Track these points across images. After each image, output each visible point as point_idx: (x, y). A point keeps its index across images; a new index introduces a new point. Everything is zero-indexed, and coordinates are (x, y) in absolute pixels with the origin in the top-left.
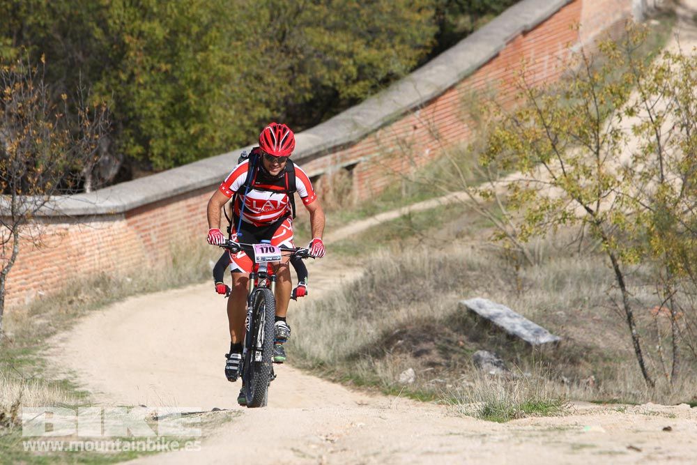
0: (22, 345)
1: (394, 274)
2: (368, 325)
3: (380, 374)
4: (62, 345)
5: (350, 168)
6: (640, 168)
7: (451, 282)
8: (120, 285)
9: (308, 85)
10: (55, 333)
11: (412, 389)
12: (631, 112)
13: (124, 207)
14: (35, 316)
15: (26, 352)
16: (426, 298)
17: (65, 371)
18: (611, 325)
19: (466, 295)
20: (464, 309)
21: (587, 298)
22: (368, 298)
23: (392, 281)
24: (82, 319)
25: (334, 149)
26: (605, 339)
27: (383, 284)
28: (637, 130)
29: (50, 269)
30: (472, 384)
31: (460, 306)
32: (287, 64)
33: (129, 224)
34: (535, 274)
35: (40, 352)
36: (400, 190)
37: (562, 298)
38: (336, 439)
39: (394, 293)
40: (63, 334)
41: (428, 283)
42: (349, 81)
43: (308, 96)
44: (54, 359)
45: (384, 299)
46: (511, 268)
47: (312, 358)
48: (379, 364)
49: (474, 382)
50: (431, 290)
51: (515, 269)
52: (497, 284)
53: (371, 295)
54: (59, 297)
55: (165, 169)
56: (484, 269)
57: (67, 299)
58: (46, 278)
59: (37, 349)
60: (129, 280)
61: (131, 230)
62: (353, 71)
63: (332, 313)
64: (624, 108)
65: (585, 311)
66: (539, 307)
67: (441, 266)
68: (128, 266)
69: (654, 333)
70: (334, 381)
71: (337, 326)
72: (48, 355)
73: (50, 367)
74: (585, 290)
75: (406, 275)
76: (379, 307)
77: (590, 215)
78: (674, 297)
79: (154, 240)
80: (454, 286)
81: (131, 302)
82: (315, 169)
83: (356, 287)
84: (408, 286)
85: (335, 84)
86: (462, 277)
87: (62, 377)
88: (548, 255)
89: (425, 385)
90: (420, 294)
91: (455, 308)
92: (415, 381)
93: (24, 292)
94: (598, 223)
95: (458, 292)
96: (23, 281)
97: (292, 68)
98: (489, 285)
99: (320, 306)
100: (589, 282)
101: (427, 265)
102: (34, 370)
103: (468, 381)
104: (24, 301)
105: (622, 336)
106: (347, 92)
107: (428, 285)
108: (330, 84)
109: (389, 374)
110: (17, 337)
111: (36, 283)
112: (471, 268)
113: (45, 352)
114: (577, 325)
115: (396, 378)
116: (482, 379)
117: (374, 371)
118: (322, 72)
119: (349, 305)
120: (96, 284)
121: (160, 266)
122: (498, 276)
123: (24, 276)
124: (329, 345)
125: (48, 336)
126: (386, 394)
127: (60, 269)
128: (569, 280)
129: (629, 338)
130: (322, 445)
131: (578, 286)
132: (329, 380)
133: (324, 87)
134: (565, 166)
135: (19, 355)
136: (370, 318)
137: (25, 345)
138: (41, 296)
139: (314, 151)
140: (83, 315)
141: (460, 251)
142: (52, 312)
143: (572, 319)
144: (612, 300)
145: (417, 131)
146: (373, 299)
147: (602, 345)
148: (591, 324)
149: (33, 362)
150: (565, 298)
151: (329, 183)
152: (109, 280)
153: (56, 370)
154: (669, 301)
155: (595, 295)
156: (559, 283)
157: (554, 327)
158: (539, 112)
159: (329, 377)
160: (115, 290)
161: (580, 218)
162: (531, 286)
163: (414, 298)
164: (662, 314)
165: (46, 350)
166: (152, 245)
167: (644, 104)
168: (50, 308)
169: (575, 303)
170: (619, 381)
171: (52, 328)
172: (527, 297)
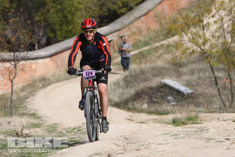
0: (19, 101)
1: (138, 72)
2: (131, 90)
3: (136, 106)
4: (32, 101)
5: (122, 37)
6: (217, 35)
7: (157, 74)
8: (49, 80)
9: (106, 10)
10: (29, 97)
11: (147, 111)
12: (213, 17)
13: (49, 54)
14: (22, 92)
15: (20, 104)
16: (149, 80)
17: (33, 110)
18: (211, 86)
19: (163, 78)
20: (162, 83)
21: (202, 77)
22: (130, 81)
23: (138, 74)
24: (38, 92)
25: (116, 31)
26: (209, 91)
27: (135, 76)
28: (215, 22)
29: (26, 76)
30: (166, 108)
31: (161, 82)
32: (99, 4)
33: (51, 60)
34: (185, 70)
35: (25, 104)
36: (138, 44)
37: (194, 77)
38: (128, 137)
39: (139, 79)
40: (32, 98)
41: (149, 75)
42: (120, 8)
43: (107, 14)
44: (29, 106)
45: (136, 81)
46: (177, 68)
47: (113, 102)
48: (135, 103)
49: (167, 107)
50: (151, 77)
51: (178, 69)
52: (172, 74)
53: (131, 80)
54: (30, 85)
55: (62, 41)
56: (167, 69)
57: (32, 86)
58: (25, 79)
59: (24, 103)
60: (52, 78)
61: (52, 62)
62: (121, 5)
63: (119, 86)
64: (211, 15)
65: (202, 82)
66: (187, 81)
67: (154, 69)
68: (51, 74)
69: (225, 88)
70: (121, 109)
71: (121, 90)
72: (27, 105)
73: (28, 109)
74: (201, 74)
75: (143, 72)
76: (134, 83)
77: (202, 51)
78: (231, 76)
79: (59, 64)
80: (158, 75)
81: (53, 85)
82: (110, 38)
83: (126, 77)
84: (143, 76)
85: (115, 9)
86: (161, 72)
87: (32, 112)
88: (188, 63)
89: (151, 109)
90: (148, 78)
91: (159, 83)
92: (148, 108)
93: (18, 84)
94: (205, 53)
95: (160, 77)
96: (18, 80)
97: (101, 5)
98: (170, 74)
99: (115, 84)
100: (202, 71)
101: (149, 69)
102: (23, 110)
103: (165, 107)
104: (18, 87)
105: (214, 89)
106: (119, 11)
107: (150, 75)
108: (113, 9)
109: (139, 106)
110: (17, 99)
111: (22, 81)
112: (163, 69)
113: (26, 104)
114: (199, 86)
115: (141, 107)
116: (169, 106)
117: (134, 105)
118: (111, 6)
119: (125, 83)
120: (42, 80)
121: (62, 73)
122: (172, 71)
123: (18, 79)
124: (119, 97)
125: (27, 98)
126: (138, 112)
127: (30, 76)
128: (195, 71)
129: (216, 90)
130: (124, 141)
131: (199, 73)
132: (119, 109)
133: (112, 11)
134: (193, 35)
135: (18, 105)
136: (131, 87)
137: (20, 102)
138: (24, 85)
139: (110, 32)
140: (38, 91)
141: (160, 63)
142: (28, 90)
143: (198, 84)
144: (210, 77)
145: (143, 24)
146: (132, 81)
147: (208, 92)
148: (204, 86)
149: (23, 107)
150: (195, 77)
151: (115, 43)
152: (46, 78)
153: (30, 110)
154: (229, 78)
155: (204, 76)
156: (192, 72)
157: (192, 87)
158: (183, 18)
159: (120, 108)
160: (48, 82)
161: (199, 52)
162: (184, 74)
163: (145, 80)
164: (227, 81)
165: (26, 103)
166: (59, 66)
167: (217, 14)
168: (27, 89)
169: (198, 79)
170: (214, 105)
171: (28, 96)
172: (182, 78)
